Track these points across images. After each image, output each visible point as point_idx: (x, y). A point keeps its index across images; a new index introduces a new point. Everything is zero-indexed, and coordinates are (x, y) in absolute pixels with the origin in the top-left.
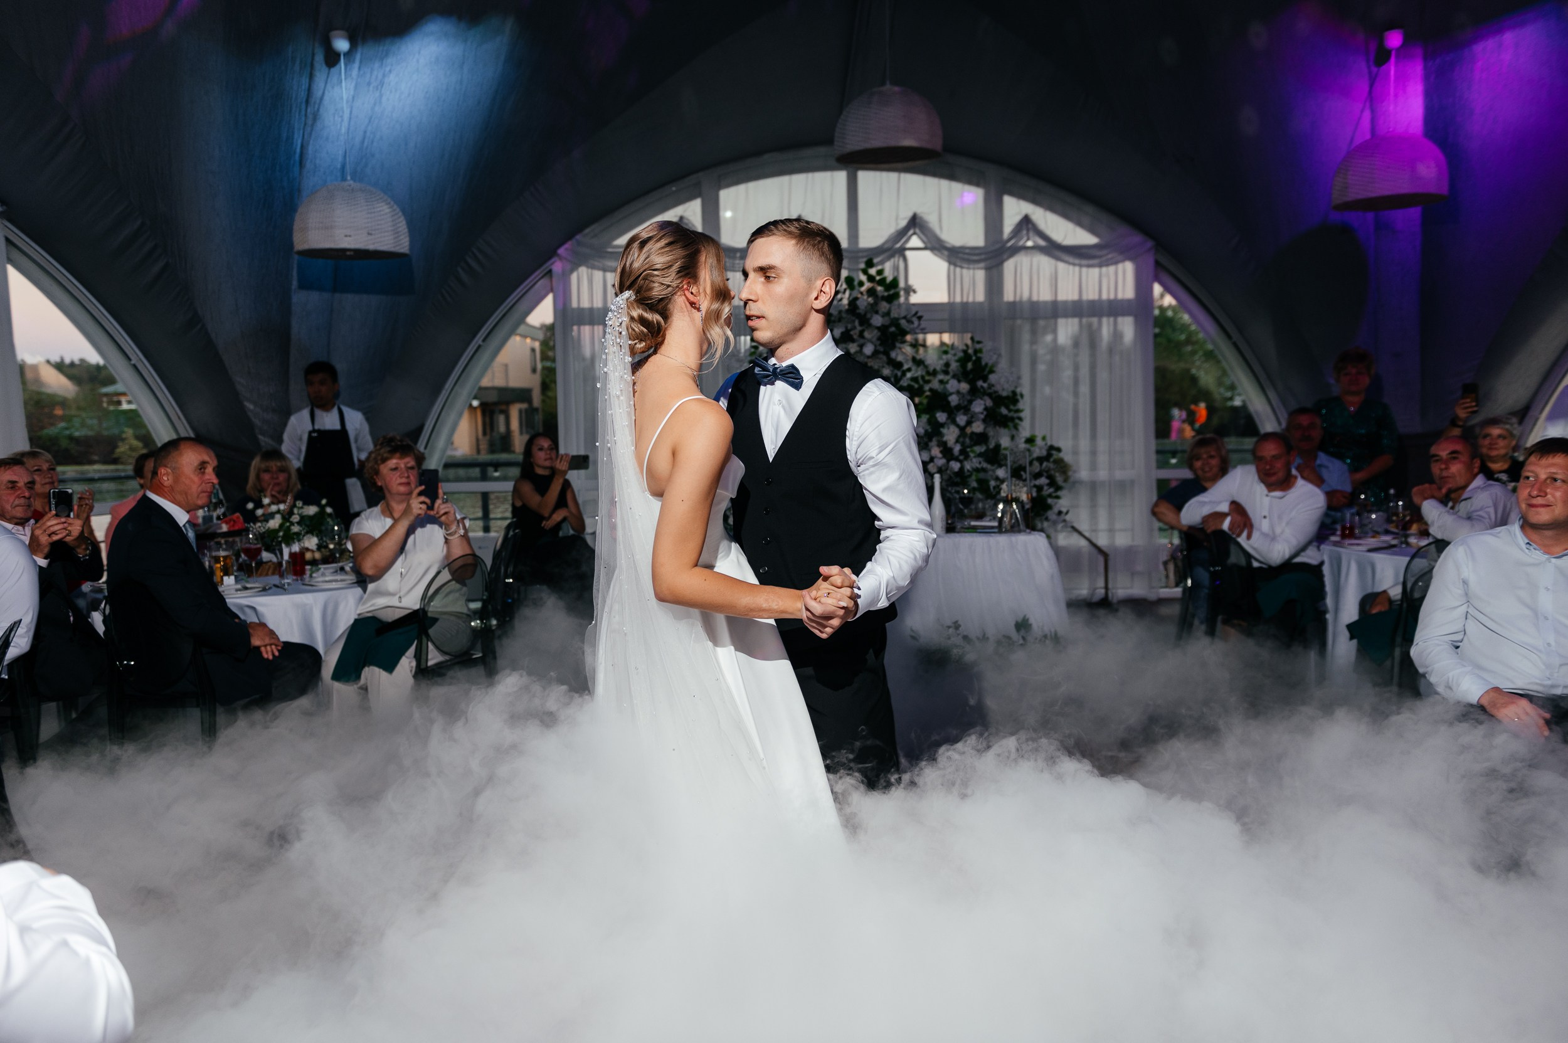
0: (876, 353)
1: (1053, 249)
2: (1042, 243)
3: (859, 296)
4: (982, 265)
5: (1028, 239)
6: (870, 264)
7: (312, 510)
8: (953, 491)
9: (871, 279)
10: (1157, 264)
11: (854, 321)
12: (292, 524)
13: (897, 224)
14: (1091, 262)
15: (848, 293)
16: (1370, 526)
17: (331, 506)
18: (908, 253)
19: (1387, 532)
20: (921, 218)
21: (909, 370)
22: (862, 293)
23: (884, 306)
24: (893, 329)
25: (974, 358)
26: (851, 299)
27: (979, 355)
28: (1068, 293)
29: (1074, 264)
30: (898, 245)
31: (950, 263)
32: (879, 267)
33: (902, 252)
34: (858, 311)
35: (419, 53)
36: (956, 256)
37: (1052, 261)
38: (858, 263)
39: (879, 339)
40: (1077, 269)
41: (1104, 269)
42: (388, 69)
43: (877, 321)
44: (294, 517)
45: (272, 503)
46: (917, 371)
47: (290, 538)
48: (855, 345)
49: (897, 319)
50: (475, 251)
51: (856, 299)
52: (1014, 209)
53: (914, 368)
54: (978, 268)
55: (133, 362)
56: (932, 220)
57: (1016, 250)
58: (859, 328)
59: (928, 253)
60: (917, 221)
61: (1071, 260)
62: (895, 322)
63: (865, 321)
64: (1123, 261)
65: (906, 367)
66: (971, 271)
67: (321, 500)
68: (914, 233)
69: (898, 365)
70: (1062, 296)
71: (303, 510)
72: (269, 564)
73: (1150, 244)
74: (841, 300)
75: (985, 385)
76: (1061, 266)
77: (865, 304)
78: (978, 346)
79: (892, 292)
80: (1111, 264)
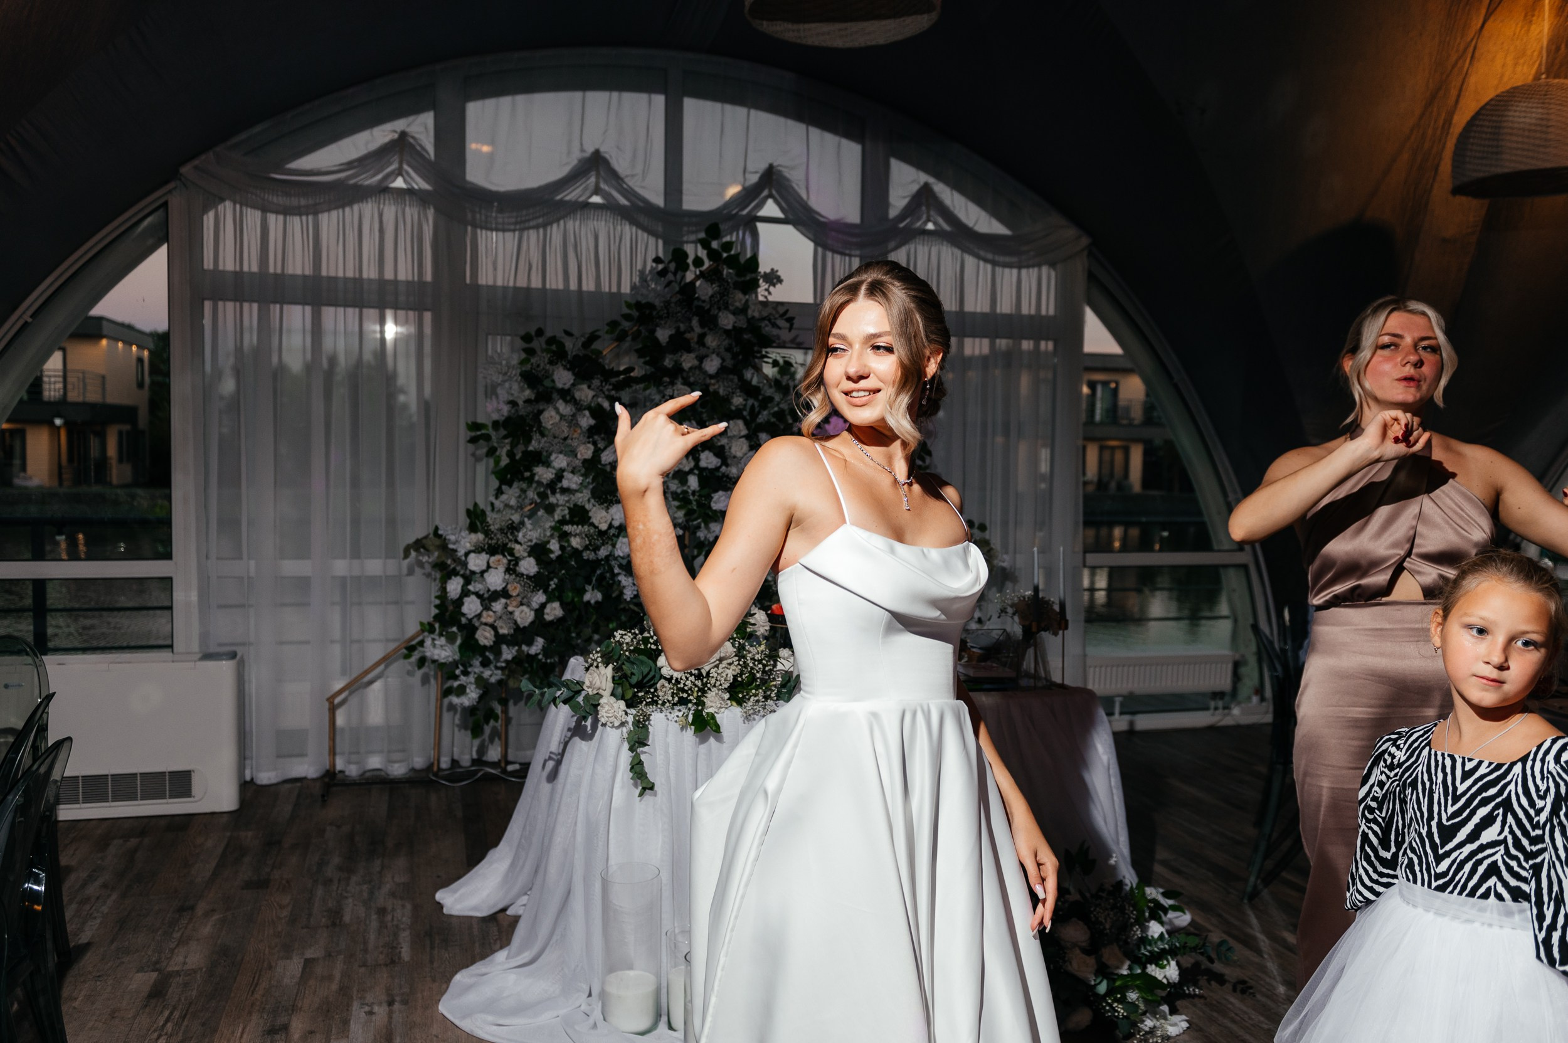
0: (722, 370)
1: (961, 235)
2: (947, 227)
4: (861, 251)
5: (928, 220)
6: (709, 233)
9: (714, 255)
10: (1091, 275)
11: (690, 320)
13: (745, 179)
14: (1008, 259)
15: (679, 274)
18: (761, 226)
20: (780, 173)
23: (736, 299)
24: (749, 335)
28: (977, 303)
29: (986, 260)
30: (745, 212)
31: (817, 243)
32: (724, 241)
33: (751, 223)
34: (693, 304)
36: (827, 235)
38: (689, 231)
39: (728, 349)
40: (989, 267)
41: (1024, 271)
43: (727, 321)
46: (780, 402)
48: (692, 355)
49: (756, 321)
52: (904, 178)
53: (775, 398)
56: (795, 177)
57: (908, 235)
59: (789, 229)
60: (774, 177)
61: (981, 253)
62: (753, 326)
63: (707, 319)
64: (1047, 264)
68: (770, 196)
70: (969, 307)
73: (1085, 241)
76: (970, 261)
77: (706, 293)
79: (749, 277)
80: (1033, 266)
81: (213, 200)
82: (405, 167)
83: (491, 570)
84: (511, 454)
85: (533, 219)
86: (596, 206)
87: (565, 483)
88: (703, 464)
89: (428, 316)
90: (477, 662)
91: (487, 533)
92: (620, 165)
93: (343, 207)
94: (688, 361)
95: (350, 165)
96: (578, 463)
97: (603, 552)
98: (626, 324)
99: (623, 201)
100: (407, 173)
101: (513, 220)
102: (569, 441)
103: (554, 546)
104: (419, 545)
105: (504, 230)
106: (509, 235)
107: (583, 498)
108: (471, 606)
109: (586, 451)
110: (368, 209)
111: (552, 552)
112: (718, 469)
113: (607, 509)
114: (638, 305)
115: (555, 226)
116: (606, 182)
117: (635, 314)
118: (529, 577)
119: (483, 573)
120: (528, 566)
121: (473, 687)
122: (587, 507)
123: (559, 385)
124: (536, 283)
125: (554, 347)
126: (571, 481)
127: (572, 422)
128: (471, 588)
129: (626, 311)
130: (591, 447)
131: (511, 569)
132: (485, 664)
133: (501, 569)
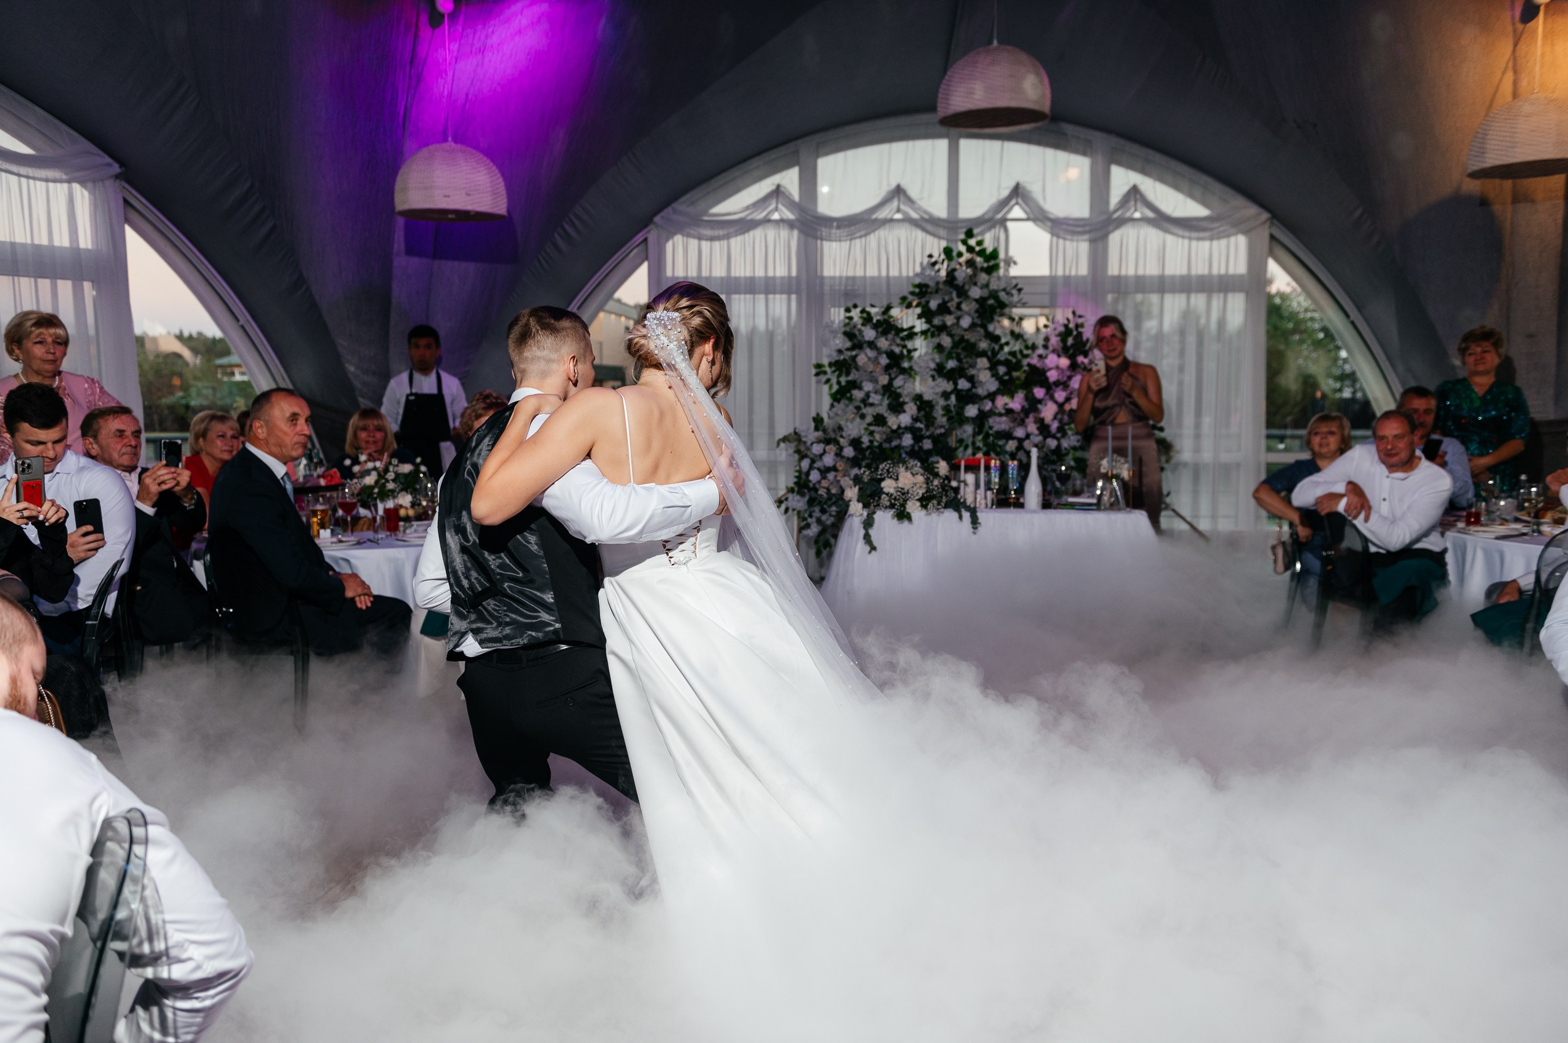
0: (973, 326)
1: (1162, 221)
2: (1150, 214)
3: (958, 267)
4: (1086, 237)
5: (1136, 210)
6: (969, 234)
7: (407, 468)
8: (1049, 469)
9: (970, 249)
10: (1272, 237)
11: (951, 293)
12: (387, 481)
13: (999, 194)
14: (1202, 235)
15: (946, 263)
16: (1498, 513)
17: (426, 465)
18: (1010, 224)
19: (1517, 520)
20: (1024, 188)
21: (1007, 344)
22: (960, 264)
23: (983, 277)
24: (991, 302)
25: (1075, 333)
26: (949, 269)
27: (1080, 330)
28: (1175, 268)
29: (1183, 237)
30: (999, 216)
31: (1053, 234)
32: (979, 238)
33: (1003, 222)
34: (956, 282)
35: (522, 14)
36: (1059, 227)
37: (1160, 234)
38: (957, 234)
39: (977, 311)
40: (1186, 242)
41: (1215, 243)
42: (490, 30)
43: (975, 292)
44: (389, 474)
45: (369, 460)
46: (1015, 345)
47: (385, 495)
48: (952, 317)
49: (996, 291)
50: (572, 217)
51: (954, 270)
52: (1122, 179)
53: (1012, 342)
54: (1082, 240)
55: (241, 323)
56: (1035, 190)
57: (1122, 222)
58: (956, 300)
59: (1030, 225)
60: (1020, 191)
61: (1181, 232)
62: (994, 295)
63: (962, 293)
64: (1236, 234)
65: (1003, 341)
66: (1075, 244)
67: (416, 457)
68: (1017, 203)
69: (995, 339)
70: (1169, 272)
71: (398, 468)
72: (365, 519)
73: (1265, 215)
74: (939, 270)
75: (1086, 361)
76: (1170, 238)
77: (964, 275)
78: (1080, 321)
79: (992, 263)
80: (1223, 237)
81: (670, 235)
82: (780, 206)
83: (827, 455)
84: (839, 383)
85: (859, 231)
86: (898, 221)
87: (871, 400)
88: (960, 387)
89: (794, 297)
90: (817, 509)
91: (825, 431)
92: (913, 193)
93: (744, 233)
94: (949, 320)
95: (747, 208)
96: (879, 387)
97: (894, 443)
98: (910, 298)
99: (914, 215)
100: (782, 211)
101: (845, 234)
102: (874, 374)
103: (865, 440)
104: (785, 439)
105: (840, 241)
106: (843, 243)
107: (883, 410)
108: (814, 476)
109: (884, 380)
110: (758, 233)
111: (862, 443)
112: (970, 390)
113: (897, 417)
114: (919, 286)
115: (872, 236)
116: (904, 204)
117: (917, 290)
118: (848, 459)
119: (821, 456)
120: (849, 452)
121: (815, 524)
122: (886, 415)
123: (867, 338)
124: (859, 273)
125: (865, 315)
126: (875, 398)
127: (875, 361)
128: (815, 465)
129: (911, 289)
130: (887, 377)
131: (839, 454)
132: (823, 511)
133: (832, 454)
